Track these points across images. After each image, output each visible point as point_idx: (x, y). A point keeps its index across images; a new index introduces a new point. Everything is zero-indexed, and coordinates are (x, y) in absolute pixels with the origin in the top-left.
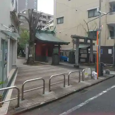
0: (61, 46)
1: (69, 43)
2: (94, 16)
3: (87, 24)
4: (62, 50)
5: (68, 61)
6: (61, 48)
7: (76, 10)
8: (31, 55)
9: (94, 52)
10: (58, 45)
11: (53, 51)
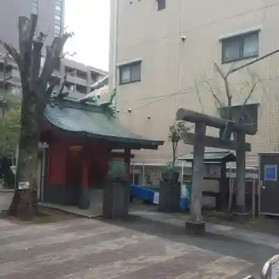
0: (133, 152)
1: (162, 143)
2: (241, 58)
3: (225, 79)
4: (137, 167)
5: (156, 201)
6: (132, 160)
7: (183, 39)
8: (28, 184)
9: (248, 175)
10: (123, 151)
11: (107, 168)
